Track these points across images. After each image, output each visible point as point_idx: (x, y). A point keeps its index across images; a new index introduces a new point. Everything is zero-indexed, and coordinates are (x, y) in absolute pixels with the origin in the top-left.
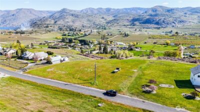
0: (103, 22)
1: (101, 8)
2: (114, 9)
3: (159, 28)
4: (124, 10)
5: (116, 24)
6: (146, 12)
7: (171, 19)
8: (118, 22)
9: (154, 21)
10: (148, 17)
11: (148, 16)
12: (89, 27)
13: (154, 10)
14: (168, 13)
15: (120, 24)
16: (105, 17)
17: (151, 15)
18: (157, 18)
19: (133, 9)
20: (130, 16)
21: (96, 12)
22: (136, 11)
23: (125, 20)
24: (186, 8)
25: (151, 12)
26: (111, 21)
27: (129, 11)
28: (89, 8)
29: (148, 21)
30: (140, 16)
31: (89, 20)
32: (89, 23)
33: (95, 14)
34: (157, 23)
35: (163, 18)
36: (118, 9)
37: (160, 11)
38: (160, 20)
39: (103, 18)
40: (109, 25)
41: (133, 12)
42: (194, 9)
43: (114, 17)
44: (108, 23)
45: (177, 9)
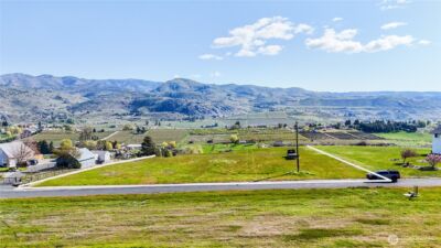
0: (60, 107)
1: (50, 77)
2: (83, 80)
3: (193, 120)
4: (109, 83)
5: (95, 112)
6: (158, 89)
7: (208, 104)
8: (100, 107)
9: (177, 106)
10: (165, 99)
11: (166, 95)
12: (22, 119)
13: (174, 85)
14: (198, 93)
15: (104, 111)
16: (63, 95)
17: (170, 95)
18: (183, 102)
19: (129, 82)
20: (126, 95)
21: (35, 84)
22: (136, 87)
23: (117, 102)
24: (228, 86)
25: (168, 90)
26: (81, 105)
27: (119, 85)
28: (16, 75)
29: (167, 107)
30: (147, 95)
31: (17, 102)
32: (17, 108)
33: (36, 89)
34: (185, 111)
35: (194, 101)
36: (93, 81)
37: (186, 89)
38: (189, 104)
39: (59, 98)
40: (78, 113)
41: (128, 87)
42: (241, 87)
43: (87, 96)
44: (74, 109)
45: (214, 86)
